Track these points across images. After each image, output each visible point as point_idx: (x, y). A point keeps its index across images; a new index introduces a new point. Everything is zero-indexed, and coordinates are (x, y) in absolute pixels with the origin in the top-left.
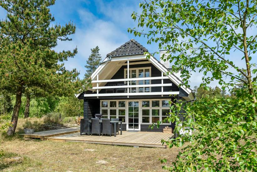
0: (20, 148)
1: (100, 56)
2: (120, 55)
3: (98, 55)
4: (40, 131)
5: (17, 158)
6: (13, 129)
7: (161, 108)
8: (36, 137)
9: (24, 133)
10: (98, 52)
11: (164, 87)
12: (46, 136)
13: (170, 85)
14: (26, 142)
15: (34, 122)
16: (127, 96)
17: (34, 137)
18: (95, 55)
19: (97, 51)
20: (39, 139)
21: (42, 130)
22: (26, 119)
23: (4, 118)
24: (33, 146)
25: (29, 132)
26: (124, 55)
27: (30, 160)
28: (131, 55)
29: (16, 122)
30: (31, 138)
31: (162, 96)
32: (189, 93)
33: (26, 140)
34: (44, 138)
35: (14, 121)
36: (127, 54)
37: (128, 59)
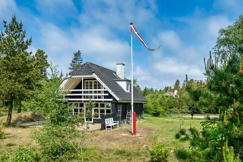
0: (13, 132)
1: (81, 59)
2: (77, 74)
3: (80, 58)
4: (27, 122)
5: (11, 135)
6: (9, 121)
7: (105, 109)
8: (23, 126)
9: (16, 123)
10: (80, 56)
11: (104, 96)
12: (29, 126)
13: (108, 94)
14: (17, 129)
15: (24, 116)
16: (82, 101)
17: (22, 126)
18: (77, 58)
19: (79, 54)
20: (25, 127)
21: (29, 122)
22: (18, 114)
23: (3, 111)
24: (20, 131)
25: (19, 123)
26: (80, 74)
27: (17, 136)
28: (84, 74)
29: (11, 117)
30: (20, 127)
31: (103, 101)
32: (118, 100)
33: (17, 128)
34: (28, 127)
35: (9, 117)
36: (82, 74)
37: (83, 77)
